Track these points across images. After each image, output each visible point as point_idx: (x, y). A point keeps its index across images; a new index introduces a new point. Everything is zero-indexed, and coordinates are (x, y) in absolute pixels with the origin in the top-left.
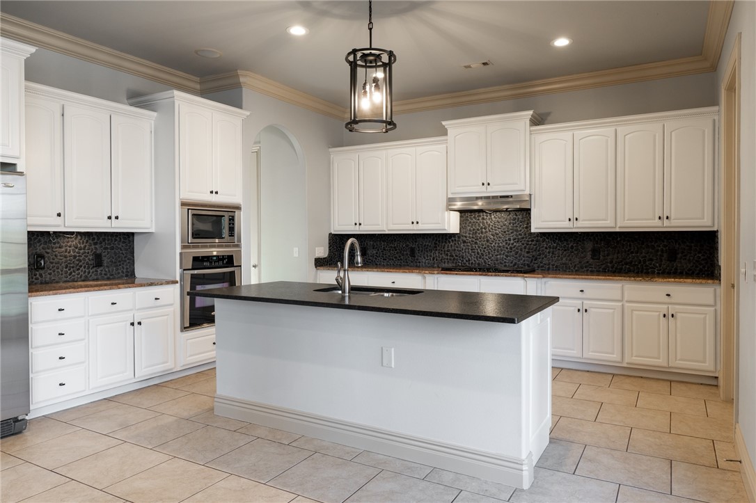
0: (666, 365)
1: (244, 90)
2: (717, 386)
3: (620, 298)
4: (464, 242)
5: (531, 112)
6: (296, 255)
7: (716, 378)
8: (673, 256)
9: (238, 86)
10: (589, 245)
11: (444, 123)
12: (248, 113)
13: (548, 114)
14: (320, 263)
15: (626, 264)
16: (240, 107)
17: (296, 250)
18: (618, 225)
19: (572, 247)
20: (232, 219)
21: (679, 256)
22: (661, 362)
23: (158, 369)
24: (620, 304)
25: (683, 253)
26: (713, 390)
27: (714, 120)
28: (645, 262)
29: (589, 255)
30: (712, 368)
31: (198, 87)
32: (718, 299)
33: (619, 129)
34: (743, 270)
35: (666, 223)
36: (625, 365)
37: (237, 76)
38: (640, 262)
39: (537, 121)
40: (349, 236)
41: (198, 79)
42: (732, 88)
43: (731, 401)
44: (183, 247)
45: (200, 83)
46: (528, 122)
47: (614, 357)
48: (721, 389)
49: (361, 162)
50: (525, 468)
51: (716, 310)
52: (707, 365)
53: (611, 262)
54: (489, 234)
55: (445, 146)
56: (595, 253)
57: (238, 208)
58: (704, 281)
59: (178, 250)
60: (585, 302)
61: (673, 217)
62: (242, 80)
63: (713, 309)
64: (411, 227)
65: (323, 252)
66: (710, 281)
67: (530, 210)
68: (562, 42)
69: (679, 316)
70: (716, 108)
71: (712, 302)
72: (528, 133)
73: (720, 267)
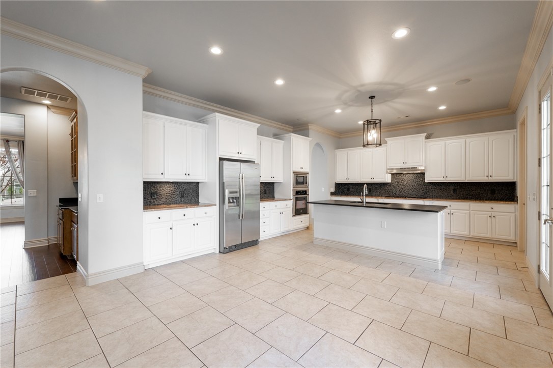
0: (491, 237)
1: (310, 130)
2: (516, 246)
3: (468, 209)
4: (393, 186)
5: (426, 134)
6: (323, 191)
7: (516, 243)
8: (493, 192)
9: (308, 129)
10: (452, 187)
11: (386, 139)
12: (311, 139)
13: (432, 134)
14: (332, 194)
15: (470, 195)
16: (308, 137)
17: (323, 189)
18: (467, 179)
19: (444, 188)
20: (306, 178)
21: (497, 192)
22: (488, 235)
23: (287, 229)
24: (468, 211)
25: (498, 191)
26: (515, 248)
27: (514, 135)
28: (479, 194)
29: (452, 192)
30: (514, 239)
31: (292, 130)
32: (517, 210)
33: (467, 140)
34: (529, 197)
35: (490, 178)
36: (471, 236)
37: (308, 126)
38: (477, 195)
39: (428, 137)
40: (365, 184)
41: (292, 127)
42: (523, 124)
43: (523, 251)
44: (293, 187)
45: (293, 129)
46: (424, 138)
47: (466, 233)
48: (518, 248)
49: (349, 155)
50: (439, 262)
51: (515, 215)
52: (511, 237)
53: (463, 195)
54: (405, 183)
55: (385, 148)
56: (455, 191)
57: (308, 173)
58: (509, 203)
59: (292, 188)
60: (452, 210)
61: (493, 175)
62: (309, 127)
63: (514, 214)
64: (371, 180)
65: (333, 190)
66: (513, 203)
67: (424, 173)
68: (442, 108)
69: (497, 217)
70: (515, 130)
71: (514, 211)
72: (424, 142)
73: (517, 197)
